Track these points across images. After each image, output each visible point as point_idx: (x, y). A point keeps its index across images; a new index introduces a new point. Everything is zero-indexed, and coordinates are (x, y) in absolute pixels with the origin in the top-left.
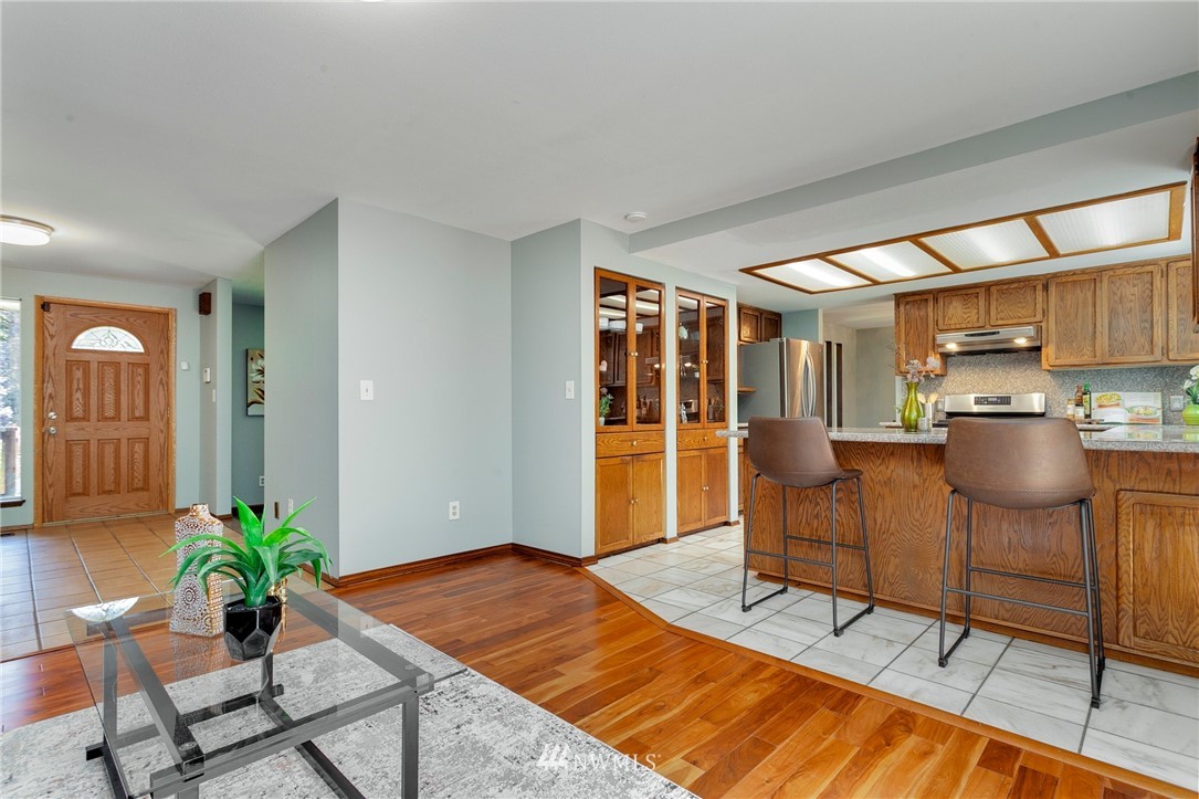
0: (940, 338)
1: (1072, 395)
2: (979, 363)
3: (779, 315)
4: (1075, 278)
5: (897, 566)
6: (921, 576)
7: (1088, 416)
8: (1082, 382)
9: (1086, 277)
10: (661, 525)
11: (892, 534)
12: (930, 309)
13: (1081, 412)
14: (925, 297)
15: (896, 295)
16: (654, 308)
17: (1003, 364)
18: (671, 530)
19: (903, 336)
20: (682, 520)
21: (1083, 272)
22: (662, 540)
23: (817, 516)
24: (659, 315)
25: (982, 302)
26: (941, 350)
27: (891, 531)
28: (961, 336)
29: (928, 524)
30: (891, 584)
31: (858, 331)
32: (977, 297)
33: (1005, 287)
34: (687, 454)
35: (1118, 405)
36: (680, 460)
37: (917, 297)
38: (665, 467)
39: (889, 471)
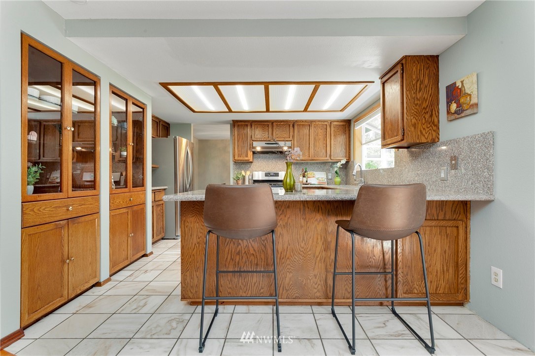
0: (255, 144)
1: (300, 172)
2: (266, 158)
3: (169, 124)
4: (303, 123)
5: (290, 279)
6: (305, 282)
7: (307, 181)
8: (303, 167)
9: (307, 124)
10: (96, 272)
11: (288, 258)
12: (249, 130)
13: (305, 179)
14: (247, 123)
15: (233, 121)
16: (91, 108)
17: (275, 158)
18: (104, 274)
19: (236, 142)
20: (113, 264)
21: (306, 121)
22: (98, 284)
23: (238, 253)
24: (95, 112)
25: (270, 130)
26: (253, 150)
27: (287, 257)
28: (263, 144)
29: (308, 250)
30: (287, 290)
31: (199, 140)
32: (268, 126)
33: (279, 123)
34: (118, 212)
35: (314, 177)
36: (112, 217)
37: (243, 123)
38: (99, 225)
39: (286, 218)
